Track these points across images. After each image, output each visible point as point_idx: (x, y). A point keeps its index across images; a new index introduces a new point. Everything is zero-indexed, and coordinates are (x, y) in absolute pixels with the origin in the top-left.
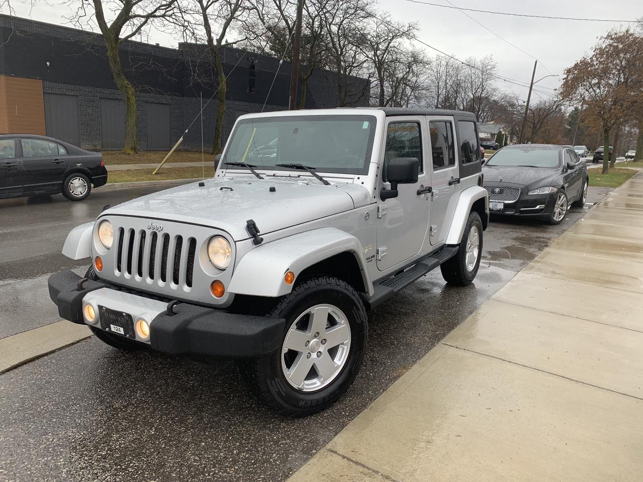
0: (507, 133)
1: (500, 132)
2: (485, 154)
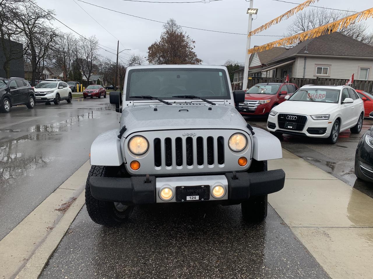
0: (102, 80)
1: (99, 79)
2: (107, 92)
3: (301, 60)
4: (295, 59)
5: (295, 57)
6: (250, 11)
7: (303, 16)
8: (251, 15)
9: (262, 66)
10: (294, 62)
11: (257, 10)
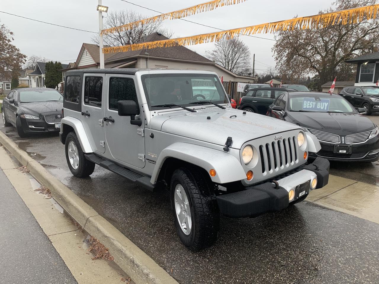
3: (143, 61)
4: (137, 59)
5: (137, 58)
6: (100, 8)
7: (114, 16)
8: (101, 12)
9: (96, 64)
10: (137, 62)
11: (107, 8)
